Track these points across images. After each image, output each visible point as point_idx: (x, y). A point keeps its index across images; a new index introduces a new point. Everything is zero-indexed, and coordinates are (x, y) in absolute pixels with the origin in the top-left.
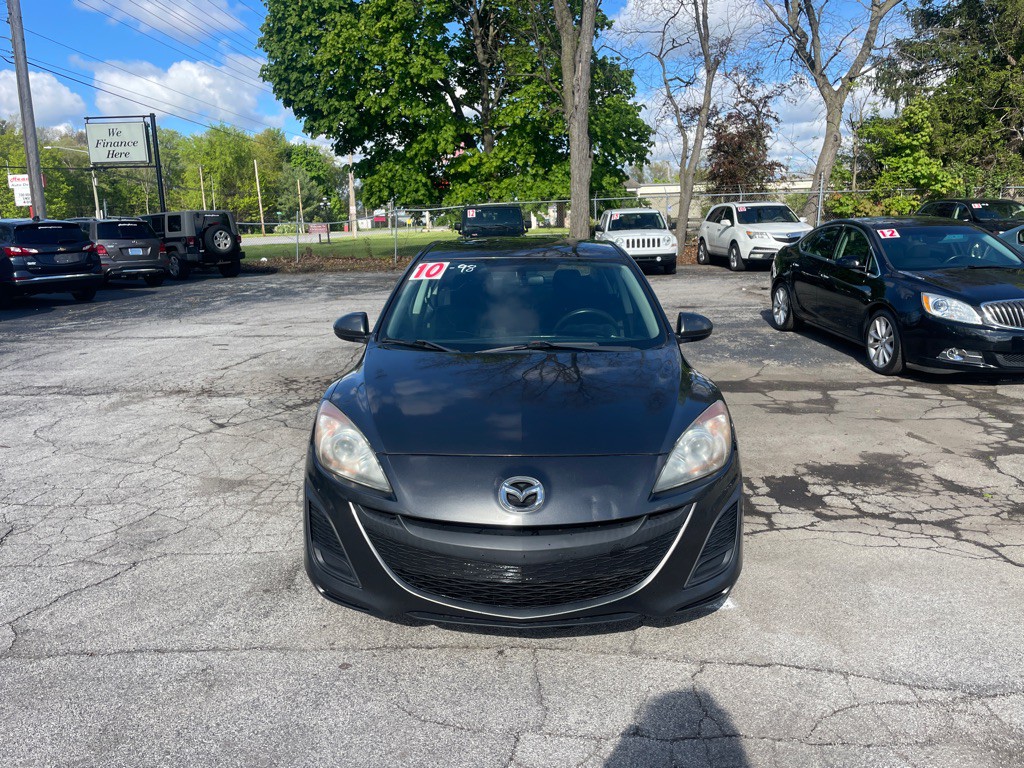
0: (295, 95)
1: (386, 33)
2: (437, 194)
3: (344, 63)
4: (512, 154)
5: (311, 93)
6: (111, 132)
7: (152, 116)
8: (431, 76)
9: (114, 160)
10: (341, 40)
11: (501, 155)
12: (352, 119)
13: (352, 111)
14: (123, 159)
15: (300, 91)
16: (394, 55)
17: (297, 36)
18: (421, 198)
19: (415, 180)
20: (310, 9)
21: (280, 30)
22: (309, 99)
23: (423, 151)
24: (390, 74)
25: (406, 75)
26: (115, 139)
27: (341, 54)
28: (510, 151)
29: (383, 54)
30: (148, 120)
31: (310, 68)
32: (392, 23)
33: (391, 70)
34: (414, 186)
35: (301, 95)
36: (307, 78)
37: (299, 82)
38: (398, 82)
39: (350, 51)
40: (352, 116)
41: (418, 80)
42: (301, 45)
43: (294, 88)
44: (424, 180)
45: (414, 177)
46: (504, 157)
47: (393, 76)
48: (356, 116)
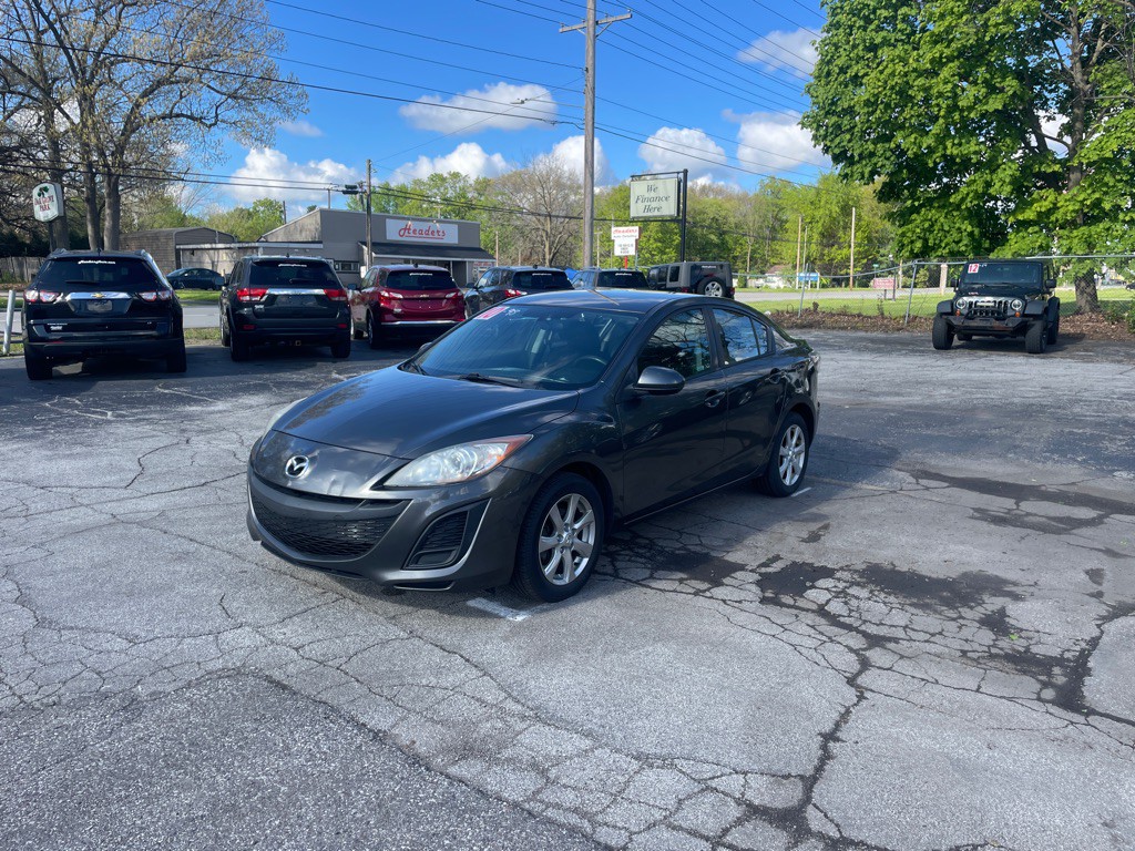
0: (832, 141)
1: (938, 63)
2: (987, 244)
3: (882, 102)
4: (1097, 195)
5: (848, 137)
6: (650, 189)
7: (686, 172)
8: (985, 107)
9: (649, 214)
10: (883, 76)
11: (1081, 198)
12: (887, 162)
13: (888, 154)
14: (656, 213)
15: (837, 136)
16: (941, 87)
17: (841, 78)
18: (963, 248)
19: (959, 228)
20: (861, 47)
21: (829, 74)
22: (845, 143)
23: (971, 195)
24: (936, 109)
25: (954, 108)
26: (652, 194)
27: (880, 93)
28: (1094, 192)
29: (930, 87)
30: (681, 175)
31: (850, 111)
32: (947, 52)
33: (938, 105)
34: (956, 236)
35: (837, 140)
36: (846, 121)
37: (838, 127)
38: (944, 117)
39: (892, 88)
40: (888, 159)
41: (969, 113)
42: (846, 86)
43: (832, 133)
44: (969, 229)
45: (957, 225)
46: (1085, 200)
47: (939, 111)
48: (892, 159)
